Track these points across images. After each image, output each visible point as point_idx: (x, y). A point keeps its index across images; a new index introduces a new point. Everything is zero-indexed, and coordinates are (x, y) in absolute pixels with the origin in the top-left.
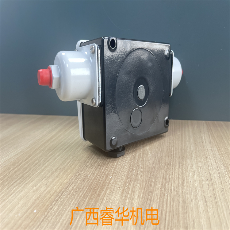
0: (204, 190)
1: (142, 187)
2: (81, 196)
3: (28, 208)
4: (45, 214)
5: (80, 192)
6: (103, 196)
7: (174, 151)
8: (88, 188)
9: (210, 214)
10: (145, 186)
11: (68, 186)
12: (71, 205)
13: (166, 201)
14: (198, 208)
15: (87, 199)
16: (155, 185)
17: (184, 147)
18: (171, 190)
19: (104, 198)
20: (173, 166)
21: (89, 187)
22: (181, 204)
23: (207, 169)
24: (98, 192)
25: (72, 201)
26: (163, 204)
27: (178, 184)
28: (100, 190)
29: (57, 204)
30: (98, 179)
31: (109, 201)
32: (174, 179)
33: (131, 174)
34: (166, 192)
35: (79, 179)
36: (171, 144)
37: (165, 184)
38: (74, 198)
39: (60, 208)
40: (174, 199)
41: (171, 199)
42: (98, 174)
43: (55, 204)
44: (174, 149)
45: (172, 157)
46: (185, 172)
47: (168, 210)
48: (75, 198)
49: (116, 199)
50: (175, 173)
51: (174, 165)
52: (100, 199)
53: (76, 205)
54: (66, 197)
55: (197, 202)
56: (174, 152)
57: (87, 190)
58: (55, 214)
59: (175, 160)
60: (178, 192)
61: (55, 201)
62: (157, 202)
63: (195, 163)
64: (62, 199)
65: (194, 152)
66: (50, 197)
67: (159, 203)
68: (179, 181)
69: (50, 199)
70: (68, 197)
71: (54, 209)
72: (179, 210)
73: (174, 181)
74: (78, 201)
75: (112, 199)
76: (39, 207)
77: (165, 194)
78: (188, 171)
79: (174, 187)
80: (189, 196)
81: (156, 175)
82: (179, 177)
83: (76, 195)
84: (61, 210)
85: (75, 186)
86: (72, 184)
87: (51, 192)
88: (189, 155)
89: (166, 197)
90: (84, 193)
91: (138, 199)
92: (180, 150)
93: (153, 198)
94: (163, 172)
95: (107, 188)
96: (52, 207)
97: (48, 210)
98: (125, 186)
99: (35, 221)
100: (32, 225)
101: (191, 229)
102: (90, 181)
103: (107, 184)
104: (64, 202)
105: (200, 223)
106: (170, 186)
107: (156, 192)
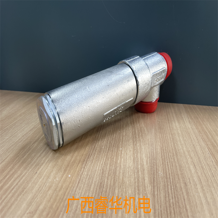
0: (192, 158)
1: (147, 156)
2: (102, 163)
4: (78, 178)
5: (101, 161)
6: (119, 163)
10: (149, 156)
11: (89, 156)
12: (97, 171)
13: (167, 166)
14: (190, 170)
15: (108, 165)
16: (156, 154)
17: (171, 125)
18: (169, 158)
19: (121, 165)
20: (166, 140)
21: (106, 156)
22: (178, 168)
25: (96, 168)
26: (166, 170)
27: (173, 153)
28: (116, 159)
30: (111, 150)
31: (126, 167)
32: (169, 150)
33: (136, 146)
34: (166, 160)
35: (96, 150)
36: (161, 123)
37: (164, 154)
38: (97, 165)
39: (89, 173)
40: (172, 164)
41: (170, 164)
42: (110, 147)
43: (84, 170)
45: (164, 133)
47: (170, 172)
48: (98, 165)
49: (130, 165)
50: (169, 145)
53: (100, 170)
54: (91, 165)
56: (164, 129)
57: (106, 159)
58: (87, 177)
59: (167, 136)
60: (174, 159)
61: (83, 168)
62: (161, 167)
64: (88, 167)
67: (163, 167)
68: (173, 151)
69: (78, 167)
72: (177, 172)
73: (170, 152)
74: (101, 167)
75: (127, 165)
79: (170, 156)
80: (182, 162)
81: (155, 147)
83: (98, 163)
84: (90, 175)
85: (94, 156)
86: (91, 155)
87: (77, 161)
89: (166, 163)
90: (104, 162)
92: (168, 128)
93: (157, 164)
94: (160, 145)
95: (121, 157)
96: (83, 173)
97: (80, 175)
98: (134, 156)
99: (73, 184)
100: (72, 186)
101: (189, 184)
102: (105, 152)
103: (120, 154)
104: (90, 169)
105: (194, 180)
106: (167, 155)
107: (159, 160)
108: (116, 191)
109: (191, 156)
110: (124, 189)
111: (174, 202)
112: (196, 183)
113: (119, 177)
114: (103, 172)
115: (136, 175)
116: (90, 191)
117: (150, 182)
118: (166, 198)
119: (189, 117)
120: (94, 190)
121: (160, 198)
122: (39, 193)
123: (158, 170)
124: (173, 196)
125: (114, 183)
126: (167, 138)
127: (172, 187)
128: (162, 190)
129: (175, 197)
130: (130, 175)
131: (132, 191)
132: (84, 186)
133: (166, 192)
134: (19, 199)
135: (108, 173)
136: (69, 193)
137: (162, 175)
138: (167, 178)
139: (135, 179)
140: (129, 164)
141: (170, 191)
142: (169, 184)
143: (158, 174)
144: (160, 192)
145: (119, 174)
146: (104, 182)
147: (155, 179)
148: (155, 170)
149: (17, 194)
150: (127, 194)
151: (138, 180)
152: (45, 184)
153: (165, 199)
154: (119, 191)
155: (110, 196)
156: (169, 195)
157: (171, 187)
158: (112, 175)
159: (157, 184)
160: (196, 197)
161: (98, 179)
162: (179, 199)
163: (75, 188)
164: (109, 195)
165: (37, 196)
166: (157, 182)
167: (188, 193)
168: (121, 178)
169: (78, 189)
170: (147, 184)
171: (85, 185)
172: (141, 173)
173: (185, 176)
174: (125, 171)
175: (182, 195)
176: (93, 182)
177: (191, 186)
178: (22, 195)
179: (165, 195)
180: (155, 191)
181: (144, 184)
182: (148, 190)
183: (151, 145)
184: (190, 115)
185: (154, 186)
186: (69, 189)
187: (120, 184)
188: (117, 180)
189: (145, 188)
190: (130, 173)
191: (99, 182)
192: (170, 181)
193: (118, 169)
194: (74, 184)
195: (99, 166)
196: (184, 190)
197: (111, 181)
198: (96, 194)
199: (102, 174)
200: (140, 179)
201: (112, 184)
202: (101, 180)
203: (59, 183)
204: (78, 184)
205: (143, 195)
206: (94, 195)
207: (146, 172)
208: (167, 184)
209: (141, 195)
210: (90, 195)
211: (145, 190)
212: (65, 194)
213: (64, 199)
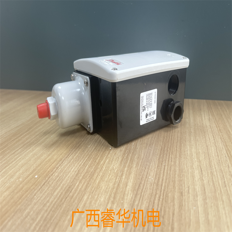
0: (200, 161)
1: (141, 157)
2: (81, 164)
3: (29, 173)
4: (46, 179)
5: (80, 161)
6: (102, 164)
8: (88, 158)
9: (205, 182)
10: (143, 157)
11: (69, 155)
12: (71, 172)
13: (163, 170)
14: (193, 177)
15: (87, 167)
16: (153, 156)
18: (169, 161)
19: (104, 166)
22: (177, 173)
23: (204, 143)
24: (97, 161)
25: (72, 169)
26: (160, 175)
27: (176, 155)
28: (100, 160)
29: (58, 171)
30: (97, 150)
31: (109, 169)
32: (172, 151)
34: (163, 162)
35: (79, 149)
37: (163, 156)
38: (74, 166)
40: (171, 168)
41: (168, 168)
43: (55, 171)
46: (183, 145)
47: (164, 178)
48: (75, 166)
49: (115, 167)
51: (173, 139)
52: (99, 167)
53: (76, 172)
54: (67, 165)
55: (193, 171)
57: (87, 159)
58: (56, 179)
60: (175, 162)
61: (56, 168)
62: (154, 171)
63: (193, 137)
64: (62, 167)
65: (193, 127)
66: (51, 164)
67: (157, 172)
68: (176, 153)
70: (68, 165)
71: (54, 175)
72: (175, 178)
73: (172, 153)
74: (78, 168)
75: (111, 167)
76: (40, 173)
77: (163, 164)
78: (186, 145)
79: (172, 158)
80: (185, 167)
82: (177, 149)
83: (76, 163)
84: (61, 176)
85: (75, 155)
86: (72, 154)
87: (52, 161)
88: (188, 130)
89: (163, 167)
90: (84, 162)
91: (136, 168)
93: (150, 167)
94: (161, 145)
95: (106, 158)
96: (53, 174)
97: (48, 176)
98: (124, 156)
99: (36, 185)
100: (34, 188)
101: (186, 194)
102: (90, 152)
103: (106, 154)
104: (64, 169)
105: (194, 189)
106: (168, 157)
107: (154, 162)
108: (85, 197)
109: (200, 159)
110: (95, 195)
112: (197, 193)
113: (95, 181)
114: (78, 174)
115: (117, 180)
116: (53, 195)
117: (133, 189)
119: (210, 114)
120: (58, 194)
123: (149, 175)
125: (86, 188)
127: (161, 197)
128: (145, 200)
130: (110, 179)
131: (105, 198)
132: (48, 189)
133: (150, 203)
135: (84, 176)
136: (26, 196)
137: (152, 181)
138: (157, 185)
139: (114, 184)
140: (113, 165)
141: (156, 201)
142: (158, 192)
143: (147, 179)
145: (97, 177)
146: (74, 186)
147: (142, 185)
148: (145, 174)
150: (98, 201)
151: (118, 185)
154: (88, 198)
155: (74, 203)
157: (160, 197)
158: (88, 177)
159: (142, 192)
160: (192, 212)
161: (68, 182)
162: (167, 212)
163: (36, 191)
164: (74, 201)
166: (142, 189)
167: (181, 206)
168: (98, 181)
169: (39, 192)
170: (128, 191)
171: (51, 188)
172: (125, 177)
173: (184, 183)
174: (105, 174)
175: (172, 208)
176: (61, 185)
177: (189, 197)
179: (149, 206)
180: (136, 201)
182: (127, 199)
183: (150, 145)
184: (212, 111)
185: (136, 195)
187: (93, 189)
188: (92, 184)
189: (124, 196)
190: (110, 176)
191: (68, 185)
192: (161, 188)
193: (98, 171)
196: (176, 202)
197: (83, 185)
198: (58, 199)
199: (76, 176)
200: (121, 185)
201: (83, 189)
202: (71, 182)
203: (20, 184)
204: (42, 186)
205: (118, 204)
206: (55, 200)
207: (133, 176)
208: (156, 192)
209: (115, 204)
210: (50, 201)
211: (123, 199)
212: (21, 197)
213: (18, 203)
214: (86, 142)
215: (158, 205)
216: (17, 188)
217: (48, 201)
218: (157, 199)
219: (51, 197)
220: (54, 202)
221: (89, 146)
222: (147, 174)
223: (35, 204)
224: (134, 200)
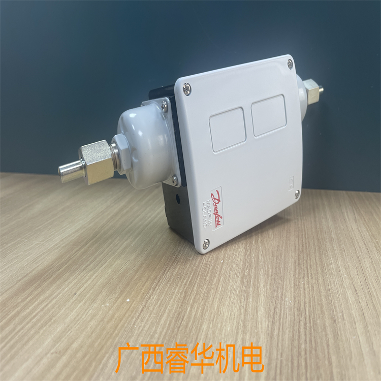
0: (352, 278)
1: (268, 273)
2: (186, 283)
3: (116, 296)
4: (142, 303)
5: (184, 279)
6: (216, 283)
7: (305, 230)
8: (194, 274)
10: (272, 273)
11: (165, 271)
12: (176, 294)
13: (303, 290)
15: (196, 286)
16: (285, 271)
18: (308, 277)
19: (219, 286)
22: (323, 294)
24: (208, 279)
25: (175, 289)
26: (299, 296)
27: (317, 270)
28: (211, 277)
29: (156, 292)
30: (204, 263)
31: (227, 290)
33: (249, 258)
34: (301, 280)
35: (178, 262)
37: (299, 271)
38: (177, 285)
40: (313, 287)
41: (309, 288)
43: (152, 293)
44: (304, 228)
45: (304, 238)
47: (307, 301)
48: (179, 285)
49: (235, 287)
50: (310, 257)
53: (181, 293)
54: (166, 284)
57: (193, 276)
58: (156, 303)
60: (317, 280)
61: (152, 289)
62: (291, 291)
64: (161, 287)
66: (143, 284)
67: (294, 292)
69: (145, 287)
70: (169, 285)
71: (153, 298)
72: (321, 300)
73: (311, 268)
74: (184, 289)
75: (230, 287)
79: (311, 274)
80: (333, 285)
81: (285, 259)
83: (178, 282)
84: (163, 299)
85: (174, 271)
86: (169, 269)
89: (302, 286)
93: (284, 286)
94: (294, 256)
95: (219, 274)
96: (150, 296)
97: (145, 299)
98: (244, 273)
99: (132, 312)
100: (130, 316)
101: (340, 320)
102: (194, 266)
103: (219, 270)
104: (165, 290)
106: (306, 273)
107: (288, 280)
108: (205, 327)
109: (352, 275)
110: (218, 324)
111: (308, 349)
113: (211, 305)
114: (186, 296)
115: (243, 303)
116: (159, 324)
117: (267, 315)
118: (293, 341)
119: (355, 212)
120: (166, 323)
121: (282, 340)
122: (75, 325)
123: (285, 296)
124: (308, 340)
125: (202, 314)
126: (309, 245)
127: (308, 325)
128: (287, 329)
129: (311, 341)
131: (232, 327)
132: (149, 316)
133: (295, 332)
134: (41, 332)
135: (195, 298)
136: (123, 326)
137: (291, 305)
138: (299, 310)
139: (240, 309)
140: (232, 285)
141: (302, 330)
142: (302, 319)
143: (283, 302)
144: (283, 332)
145: (213, 300)
146: (186, 312)
147: (278, 311)
148: (280, 295)
149: (40, 324)
150: (224, 331)
151: (246, 310)
152: (87, 311)
153: (292, 344)
155: (192, 333)
156: (299, 337)
157: (305, 325)
158: (201, 300)
159: (280, 319)
160: (352, 342)
161: (175, 307)
162: (319, 344)
163: (134, 319)
165: (71, 328)
166: (280, 315)
168: (216, 306)
169: (139, 320)
170: (261, 318)
171: (153, 315)
172: (253, 300)
173: (335, 307)
174: (224, 296)
175: (324, 338)
176: (167, 311)
177: (345, 324)
178: (47, 326)
179: (293, 336)
181: (255, 317)
182: (262, 328)
183: (277, 257)
185: (273, 322)
186: (124, 319)
187: (212, 316)
188: (209, 309)
190: (232, 299)
191: (176, 311)
192: (305, 314)
193: (212, 292)
194: (134, 313)
195: (181, 286)
196: (329, 331)
197: (196, 310)
198: (168, 329)
199: (184, 300)
200: (250, 310)
201: (198, 315)
202: (180, 308)
203: (109, 311)
204: (141, 312)
205: (251, 335)
206: (165, 331)
207: (263, 299)
208: (299, 319)
209: (248, 335)
210: (158, 331)
211: (256, 327)
212: (116, 328)
213: (114, 334)
214: (185, 253)
215: (306, 335)
216: (106, 315)
217: (155, 332)
218: (302, 327)
219: (157, 327)
220: (163, 333)
221: (191, 259)
222: (282, 295)
223: (139, 335)
224: (272, 329)
